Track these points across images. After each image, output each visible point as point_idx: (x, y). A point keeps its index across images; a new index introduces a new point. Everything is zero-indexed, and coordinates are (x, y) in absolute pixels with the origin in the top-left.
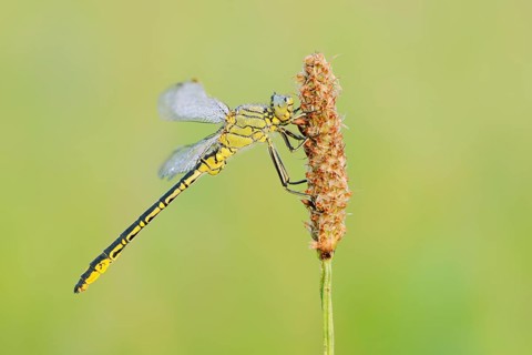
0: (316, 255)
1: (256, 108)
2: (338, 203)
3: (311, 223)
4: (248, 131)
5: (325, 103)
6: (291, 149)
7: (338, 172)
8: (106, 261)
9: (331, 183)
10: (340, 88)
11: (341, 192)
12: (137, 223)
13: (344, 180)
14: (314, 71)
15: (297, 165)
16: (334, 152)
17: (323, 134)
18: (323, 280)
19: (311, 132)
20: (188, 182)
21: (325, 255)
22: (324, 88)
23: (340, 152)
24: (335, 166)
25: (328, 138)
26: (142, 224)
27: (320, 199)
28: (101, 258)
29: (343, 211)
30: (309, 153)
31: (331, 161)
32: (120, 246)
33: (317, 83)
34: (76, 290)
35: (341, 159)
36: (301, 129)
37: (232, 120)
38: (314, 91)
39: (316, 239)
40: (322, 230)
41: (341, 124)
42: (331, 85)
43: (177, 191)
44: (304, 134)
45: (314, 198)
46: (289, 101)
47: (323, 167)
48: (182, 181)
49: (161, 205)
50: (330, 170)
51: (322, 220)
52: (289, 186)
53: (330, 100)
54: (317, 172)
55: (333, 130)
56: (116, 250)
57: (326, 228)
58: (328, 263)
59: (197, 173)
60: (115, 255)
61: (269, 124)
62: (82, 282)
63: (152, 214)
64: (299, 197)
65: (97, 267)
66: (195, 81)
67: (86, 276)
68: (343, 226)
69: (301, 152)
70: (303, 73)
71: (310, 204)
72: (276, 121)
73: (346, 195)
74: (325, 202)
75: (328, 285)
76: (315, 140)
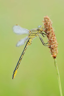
0: (53, 58)
1: (35, 29)
2: (56, 46)
3: (51, 51)
4: (34, 34)
5: (49, 26)
6: (44, 37)
7: (54, 40)
8: (16, 71)
9: (54, 42)
10: (52, 22)
11: (56, 44)
12: (19, 61)
13: (56, 41)
14: (46, 20)
15: (46, 40)
16: (53, 36)
17: (50, 32)
18: (55, 63)
19: (48, 32)
20: (26, 48)
21: (55, 57)
22: (49, 23)
23: (54, 36)
24: (54, 39)
25: (51, 33)
26: (20, 60)
27: (52, 46)
28: (15, 70)
29: (57, 48)
30: (48, 37)
31: (53, 38)
32: (18, 67)
33: (47, 22)
34: (13, 79)
35: (55, 37)
36: (45, 32)
37: (30, 33)
38: (47, 24)
39: (52, 55)
40: (53, 53)
41: (54, 30)
42: (50, 22)
43: (24, 51)
44: (46, 33)
45: (50, 46)
46: (42, 27)
47: (51, 39)
48: (24, 49)
49: (22, 55)
50: (53, 40)
51: (53, 51)
52: (45, 45)
53: (50, 25)
54: (50, 40)
55: (52, 31)
56: (17, 68)
57: (54, 52)
58: (56, 59)
59: (27, 46)
60: (17, 69)
61: (38, 32)
62: (13, 76)
63: (21, 58)
64: (47, 47)
65: (15, 72)
66: (17, 25)
67: (13, 75)
68: (57, 51)
69: (46, 37)
70: (44, 20)
71: (50, 47)
72: (40, 31)
73: (57, 44)
74: (53, 46)
75: (56, 64)
76: (49, 34)
